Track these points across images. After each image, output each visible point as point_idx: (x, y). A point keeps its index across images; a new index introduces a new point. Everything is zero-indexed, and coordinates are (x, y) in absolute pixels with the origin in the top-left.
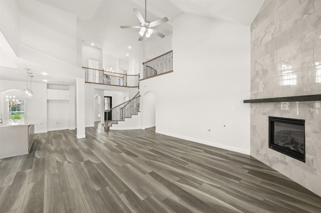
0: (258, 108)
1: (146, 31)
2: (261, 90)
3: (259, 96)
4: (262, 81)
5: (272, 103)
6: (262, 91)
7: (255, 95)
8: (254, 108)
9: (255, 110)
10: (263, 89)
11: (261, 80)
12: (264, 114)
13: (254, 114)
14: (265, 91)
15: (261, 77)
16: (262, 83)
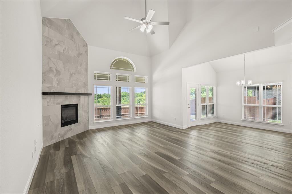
0: (52, 99)
1: (147, 27)
2: (55, 84)
3: (53, 90)
4: (56, 78)
5: (64, 96)
6: (56, 86)
7: (48, 88)
8: (48, 100)
9: (49, 101)
10: (57, 84)
11: (55, 76)
12: (58, 104)
13: (48, 105)
14: (59, 86)
15: (55, 74)
16: (56, 80)
